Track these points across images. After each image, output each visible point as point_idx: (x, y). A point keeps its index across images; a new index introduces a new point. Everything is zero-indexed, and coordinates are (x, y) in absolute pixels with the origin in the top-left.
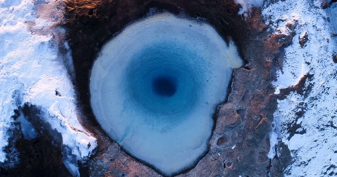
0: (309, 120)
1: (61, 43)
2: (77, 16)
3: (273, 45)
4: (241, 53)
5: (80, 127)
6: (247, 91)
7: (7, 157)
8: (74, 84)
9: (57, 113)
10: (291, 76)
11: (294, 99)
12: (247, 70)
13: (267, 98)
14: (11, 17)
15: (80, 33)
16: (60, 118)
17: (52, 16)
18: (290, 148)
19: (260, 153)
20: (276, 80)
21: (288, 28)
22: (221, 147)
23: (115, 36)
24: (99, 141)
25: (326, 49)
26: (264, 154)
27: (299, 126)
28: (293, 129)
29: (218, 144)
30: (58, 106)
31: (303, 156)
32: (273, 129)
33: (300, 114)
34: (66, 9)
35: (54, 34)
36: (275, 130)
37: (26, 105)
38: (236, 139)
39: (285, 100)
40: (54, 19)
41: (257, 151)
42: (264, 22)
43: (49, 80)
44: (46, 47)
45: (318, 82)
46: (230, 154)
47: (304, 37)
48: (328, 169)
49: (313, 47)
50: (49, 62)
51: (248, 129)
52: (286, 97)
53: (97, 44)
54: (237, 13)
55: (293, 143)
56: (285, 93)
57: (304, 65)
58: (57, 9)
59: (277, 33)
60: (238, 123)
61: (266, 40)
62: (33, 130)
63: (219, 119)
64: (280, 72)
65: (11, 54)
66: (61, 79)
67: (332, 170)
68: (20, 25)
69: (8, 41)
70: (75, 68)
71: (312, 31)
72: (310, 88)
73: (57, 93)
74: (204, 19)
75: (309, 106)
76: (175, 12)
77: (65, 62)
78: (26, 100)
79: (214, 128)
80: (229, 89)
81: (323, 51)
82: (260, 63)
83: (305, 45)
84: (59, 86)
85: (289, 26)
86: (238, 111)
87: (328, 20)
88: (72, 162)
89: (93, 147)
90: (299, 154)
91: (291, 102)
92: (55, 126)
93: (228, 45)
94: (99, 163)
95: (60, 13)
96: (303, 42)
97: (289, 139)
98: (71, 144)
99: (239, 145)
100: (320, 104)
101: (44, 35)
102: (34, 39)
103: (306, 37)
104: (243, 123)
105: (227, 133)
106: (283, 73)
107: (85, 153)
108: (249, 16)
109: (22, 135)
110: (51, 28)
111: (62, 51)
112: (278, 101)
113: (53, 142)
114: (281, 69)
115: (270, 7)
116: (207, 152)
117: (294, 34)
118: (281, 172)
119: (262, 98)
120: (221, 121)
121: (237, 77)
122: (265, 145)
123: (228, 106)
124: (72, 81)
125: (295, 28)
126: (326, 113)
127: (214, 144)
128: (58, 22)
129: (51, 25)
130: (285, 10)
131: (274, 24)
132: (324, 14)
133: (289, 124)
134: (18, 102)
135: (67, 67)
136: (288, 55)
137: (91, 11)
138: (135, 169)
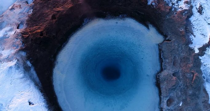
1: (25, 63)
2: (32, 40)
3: (181, 18)
4: (160, 31)
6: (175, 57)
8: (42, 92)
10: (202, 37)
12: (169, 42)
13: (191, 59)
15: (37, 52)
17: (14, 45)
19: (203, 102)
20: (192, 43)
21: (186, 4)
22: (171, 107)
23: (64, 46)
26: (206, 102)
29: (168, 105)
32: (205, 80)
34: (23, 37)
35: (18, 58)
36: (207, 80)
38: (180, 96)
39: (205, 55)
40: (15, 48)
41: (200, 101)
42: (167, 5)
43: (22, 94)
44: (14, 70)
47: (200, 7)
49: (209, 12)
50: (19, 81)
51: (187, 86)
52: (205, 53)
53: (52, 56)
54: (147, 4)
56: (203, 50)
58: (16, 40)
59: (180, 10)
60: (177, 83)
61: (174, 17)
63: (161, 86)
64: (193, 36)
66: (31, 91)
70: (40, 79)
73: (30, 103)
74: (124, 15)
79: (160, 93)
80: (161, 60)
83: (202, 12)
84: (30, 97)
85: (187, 2)
86: (174, 75)
93: (148, 28)
95: (19, 42)
96: (200, 11)
99: (184, 101)
101: (10, 61)
102: (3, 66)
103: (201, 6)
104: (181, 83)
105: (172, 95)
106: (195, 36)
108: (156, 4)
110: (15, 54)
111: (26, 69)
112: (200, 58)
114: (193, 34)
117: (192, 7)
120: (163, 86)
122: (204, 94)
123: (165, 73)
124: (40, 90)
125: (191, 3)
127: (165, 106)
128: (19, 48)
129: (14, 52)
131: (175, 4)
135: (33, 80)
136: (193, 23)
137: (41, 34)
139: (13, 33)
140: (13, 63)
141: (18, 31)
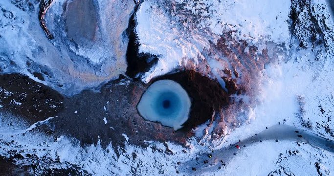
0: (157, 154)
1: (179, 69)
2: (188, 74)
3: (182, 141)
4: (179, 130)
5: (151, 78)
6: (166, 132)
8: (166, 74)
9: (155, 70)
10: (172, 147)
11: (164, 148)
12: (173, 132)
13: (164, 139)
14: (188, 51)
15: (183, 76)
16: (154, 71)
17: (188, 66)
18: (147, 148)
20: (170, 142)
22: (147, 124)
24: (147, 84)
25: (182, 159)
26: (145, 139)
27: (155, 151)
28: (154, 148)
30: (158, 70)
31: (145, 152)
32: (154, 142)
33: (159, 151)
34: (191, 70)
35: (182, 67)
37: (158, 59)
38: (150, 129)
39: (164, 145)
41: (146, 137)
42: (190, 137)
43: (166, 66)
44: (178, 64)
45: (170, 157)
46: (145, 127)
49: (182, 155)
50: (172, 66)
51: (153, 133)
53: (179, 81)
54: (192, 128)
55: (149, 149)
56: (166, 145)
57: (176, 152)
58: (191, 67)
59: (186, 142)
60: (155, 129)
61: (184, 138)
62: (150, 61)
64: (173, 144)
65: (175, 52)
66: (167, 70)
67: (141, 162)
68: (185, 54)
69: (179, 51)
70: (171, 75)
71: (188, 154)
72: (168, 154)
73: (162, 69)
74: (190, 117)
75: (162, 154)
76: (192, 107)
77: (172, 71)
78: (160, 59)
79: (153, 122)
80: (166, 126)
81: (181, 158)
82: (176, 136)
84: (165, 70)
85: (189, 146)
86: (159, 130)
87: (192, 160)
88: (140, 75)
89: (145, 82)
90: (146, 151)
92: (152, 69)
93: (181, 125)
94: (140, 85)
95: (189, 68)
96: (184, 151)
97: (151, 147)
98: (146, 75)
99: (148, 130)
100: (163, 158)
101: (182, 63)
102: (180, 60)
103: (185, 152)
104: (155, 131)
107: (143, 80)
108: (191, 132)
109: (148, 58)
110: (184, 66)
111: (176, 70)
112: (163, 143)
113: (146, 68)
115: (195, 139)
116: (145, 120)
117: (186, 148)
118: (139, 145)
119: (164, 137)
120: (156, 124)
121: (171, 129)
122: (148, 139)
123: (160, 126)
125: (188, 148)
126: (160, 160)
127: (148, 122)
128: (186, 68)
130: (195, 145)
131: (189, 141)
132: (194, 159)
134: (159, 56)
135: (171, 72)
136: (179, 146)
137: (190, 79)
138: (138, 96)
139: (195, 65)
140: (180, 64)
141: (195, 68)
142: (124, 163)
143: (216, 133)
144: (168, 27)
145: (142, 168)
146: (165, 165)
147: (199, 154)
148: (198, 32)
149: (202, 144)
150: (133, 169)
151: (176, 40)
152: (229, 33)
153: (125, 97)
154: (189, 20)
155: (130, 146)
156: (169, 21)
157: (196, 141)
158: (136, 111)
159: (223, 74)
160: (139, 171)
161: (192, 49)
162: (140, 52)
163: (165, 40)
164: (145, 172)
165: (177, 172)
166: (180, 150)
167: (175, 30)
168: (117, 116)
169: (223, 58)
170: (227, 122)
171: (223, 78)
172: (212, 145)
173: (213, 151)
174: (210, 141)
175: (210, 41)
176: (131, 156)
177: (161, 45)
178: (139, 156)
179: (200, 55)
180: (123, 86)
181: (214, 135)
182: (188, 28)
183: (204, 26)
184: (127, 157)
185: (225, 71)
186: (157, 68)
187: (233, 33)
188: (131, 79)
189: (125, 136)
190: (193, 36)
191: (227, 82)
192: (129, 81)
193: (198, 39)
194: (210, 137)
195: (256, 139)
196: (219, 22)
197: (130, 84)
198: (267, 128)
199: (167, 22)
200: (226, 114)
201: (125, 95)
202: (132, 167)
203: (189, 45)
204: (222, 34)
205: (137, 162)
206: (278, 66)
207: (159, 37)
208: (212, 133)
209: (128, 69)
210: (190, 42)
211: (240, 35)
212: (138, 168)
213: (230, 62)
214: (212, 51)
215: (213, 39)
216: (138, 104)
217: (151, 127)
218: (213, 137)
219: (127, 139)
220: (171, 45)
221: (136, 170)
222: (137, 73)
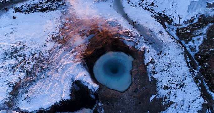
0: (157, 70)
1: (84, 63)
2: (87, 56)
3: (141, 54)
4: (133, 57)
5: (93, 83)
6: (138, 66)
7: (71, 97)
8: (89, 73)
9: (86, 80)
10: (148, 60)
11: (151, 65)
12: (136, 60)
13: (144, 66)
14: (68, 60)
16: (87, 81)
17: (80, 57)
18: (155, 78)
20: (145, 62)
22: (135, 81)
23: (98, 59)
24: (99, 86)
25: (155, 52)
26: (148, 80)
27: (155, 72)
29: (134, 80)
30: (86, 79)
31: (160, 79)
32: (148, 73)
33: (154, 69)
34: (84, 55)
37: (76, 81)
41: (146, 80)
42: (136, 49)
43: (82, 73)
44: (79, 65)
45: (156, 60)
46: (138, 82)
48: (168, 82)
49: (151, 53)
50: (81, 68)
51: (141, 75)
53: (94, 62)
54: (129, 48)
55: (156, 76)
56: (148, 64)
57: (150, 57)
59: (140, 51)
60: (138, 73)
61: (138, 53)
62: (78, 88)
64: (145, 60)
65: (69, 69)
67: (169, 82)
68: (71, 62)
69: (68, 66)
70: (89, 68)
71: (149, 49)
72: (154, 62)
73: (85, 75)
74: (121, 51)
75: (156, 66)
76: (113, 51)
78: (75, 79)
79: (132, 76)
80: (133, 66)
82: (139, 58)
85: (143, 49)
86: (137, 71)
88: (92, 94)
89: (98, 88)
90: (158, 79)
91: (150, 66)
92: (86, 84)
93: (129, 56)
94: (101, 92)
95: (82, 56)
96: (148, 52)
97: (154, 75)
98: (91, 88)
99: (140, 79)
100: (159, 66)
102: (75, 64)
107: (96, 90)
108: (132, 48)
109: (75, 90)
111: (84, 65)
112: (147, 66)
113: (85, 90)
115: (137, 46)
116: (132, 83)
117: (145, 51)
119: (142, 66)
120: (133, 74)
121: (134, 62)
122: (148, 78)
123: (134, 70)
125: (145, 49)
126: (161, 67)
128: (82, 58)
129: (80, 60)
130: (140, 46)
131: (139, 49)
132: (151, 45)
133: (152, 71)
134: (73, 80)
135: (86, 69)
136: (145, 56)
137: (91, 54)
138: (112, 92)
139: (79, 54)
140: (79, 63)
141: (82, 53)
142: (176, 96)
143: (128, 35)
144: (46, 80)
145: (174, 80)
146: (164, 63)
147: (146, 43)
148: (51, 57)
149: (139, 42)
150: (178, 87)
151: (58, 70)
152: (54, 38)
153: (115, 104)
154: (41, 65)
155: (159, 92)
156: (40, 80)
157: (138, 45)
158: (126, 92)
159: (85, 37)
160: (177, 82)
161: (66, 58)
162: (69, 98)
163: (58, 79)
164: (176, 77)
165: (165, 55)
166: (148, 54)
167: (49, 73)
168: (136, 109)
169: (73, 39)
170: (119, 31)
171: (87, 36)
172: (137, 36)
173: (142, 36)
174: (135, 37)
175: (60, 48)
176: (167, 91)
177: (62, 81)
178: (164, 84)
179: (71, 52)
180: (104, 109)
181: (130, 36)
182: (48, 64)
183: (48, 54)
184: (170, 94)
185: (83, 36)
186: (84, 80)
187: (54, 36)
188: (97, 102)
189: (152, 98)
190: (55, 59)
191: (90, 34)
192: (99, 104)
193: (58, 55)
194: (133, 38)
195: (125, 16)
196: (44, 45)
197: (102, 102)
198: (117, 13)
199: (41, 81)
200: (113, 32)
201: (113, 105)
202: (177, 89)
203: (63, 60)
204: (54, 42)
205: (170, 84)
206: (76, 13)
207: (55, 85)
208: (129, 37)
209: (87, 108)
210: (61, 60)
211: (55, 32)
212: (175, 83)
213: (75, 34)
214: (67, 46)
215: (58, 47)
216: (119, 92)
217: (136, 77)
218: (132, 36)
219: (153, 96)
220: (63, 73)
221: (177, 85)
222: (91, 97)
